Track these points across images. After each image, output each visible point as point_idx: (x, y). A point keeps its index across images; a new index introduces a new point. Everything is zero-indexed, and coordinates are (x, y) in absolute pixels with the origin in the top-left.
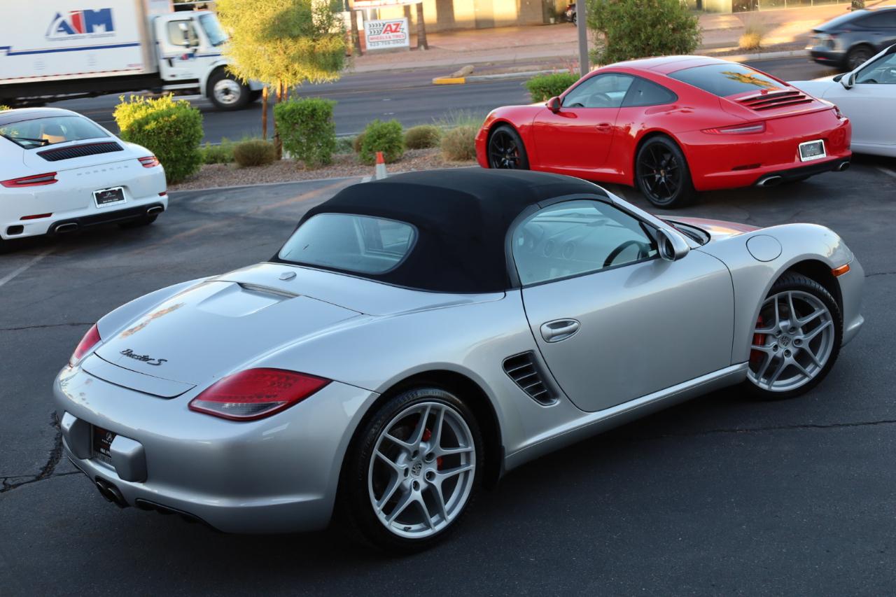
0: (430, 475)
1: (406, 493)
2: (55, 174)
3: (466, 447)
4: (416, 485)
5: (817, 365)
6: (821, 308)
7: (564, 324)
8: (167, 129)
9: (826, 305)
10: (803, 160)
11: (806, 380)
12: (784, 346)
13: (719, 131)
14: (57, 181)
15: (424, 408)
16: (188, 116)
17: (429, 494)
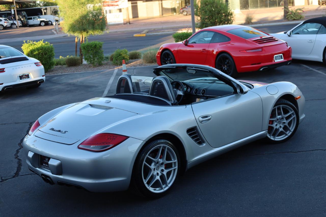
0: (162, 170)
1: (154, 177)
2: (4, 69)
3: (175, 160)
4: (158, 174)
5: (290, 131)
6: (292, 111)
7: (206, 117)
8: (41, 52)
9: (294, 110)
10: (276, 61)
11: (287, 136)
12: (279, 125)
13: (246, 51)
14: (5, 71)
15: (160, 147)
16: (49, 48)
17: (162, 177)
